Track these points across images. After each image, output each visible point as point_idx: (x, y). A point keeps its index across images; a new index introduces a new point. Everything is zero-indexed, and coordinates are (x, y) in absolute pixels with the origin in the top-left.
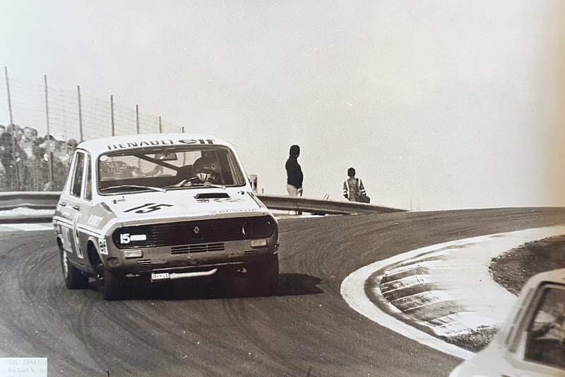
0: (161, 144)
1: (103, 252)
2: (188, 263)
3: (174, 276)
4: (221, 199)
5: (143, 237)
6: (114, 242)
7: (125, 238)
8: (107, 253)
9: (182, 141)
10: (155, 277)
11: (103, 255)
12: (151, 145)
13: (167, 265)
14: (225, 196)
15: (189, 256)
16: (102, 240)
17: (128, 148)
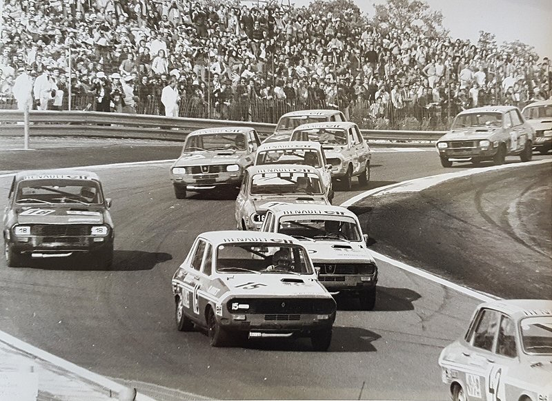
0: (259, 241)
1: (219, 313)
2: (274, 326)
3: (264, 335)
4: (298, 284)
5: (247, 306)
6: (228, 308)
7: (235, 306)
8: (221, 315)
9: (272, 240)
10: (252, 334)
11: (218, 316)
12: (252, 241)
13: (261, 327)
14: (301, 281)
15: (276, 322)
16: (219, 305)
17: (237, 242)
